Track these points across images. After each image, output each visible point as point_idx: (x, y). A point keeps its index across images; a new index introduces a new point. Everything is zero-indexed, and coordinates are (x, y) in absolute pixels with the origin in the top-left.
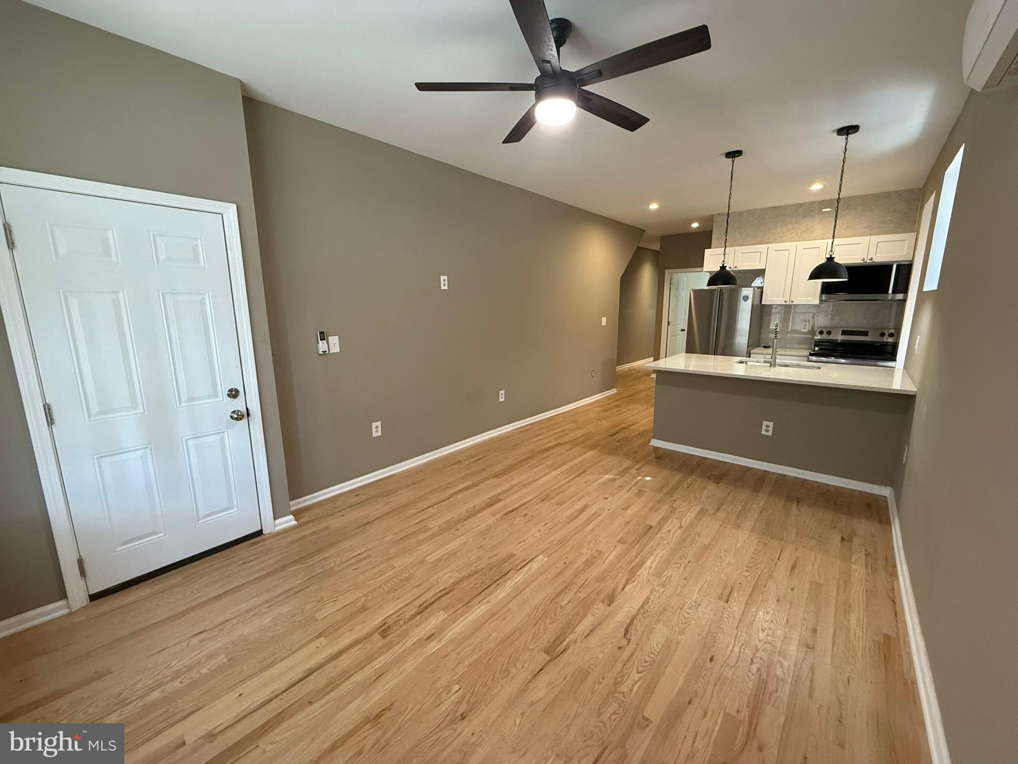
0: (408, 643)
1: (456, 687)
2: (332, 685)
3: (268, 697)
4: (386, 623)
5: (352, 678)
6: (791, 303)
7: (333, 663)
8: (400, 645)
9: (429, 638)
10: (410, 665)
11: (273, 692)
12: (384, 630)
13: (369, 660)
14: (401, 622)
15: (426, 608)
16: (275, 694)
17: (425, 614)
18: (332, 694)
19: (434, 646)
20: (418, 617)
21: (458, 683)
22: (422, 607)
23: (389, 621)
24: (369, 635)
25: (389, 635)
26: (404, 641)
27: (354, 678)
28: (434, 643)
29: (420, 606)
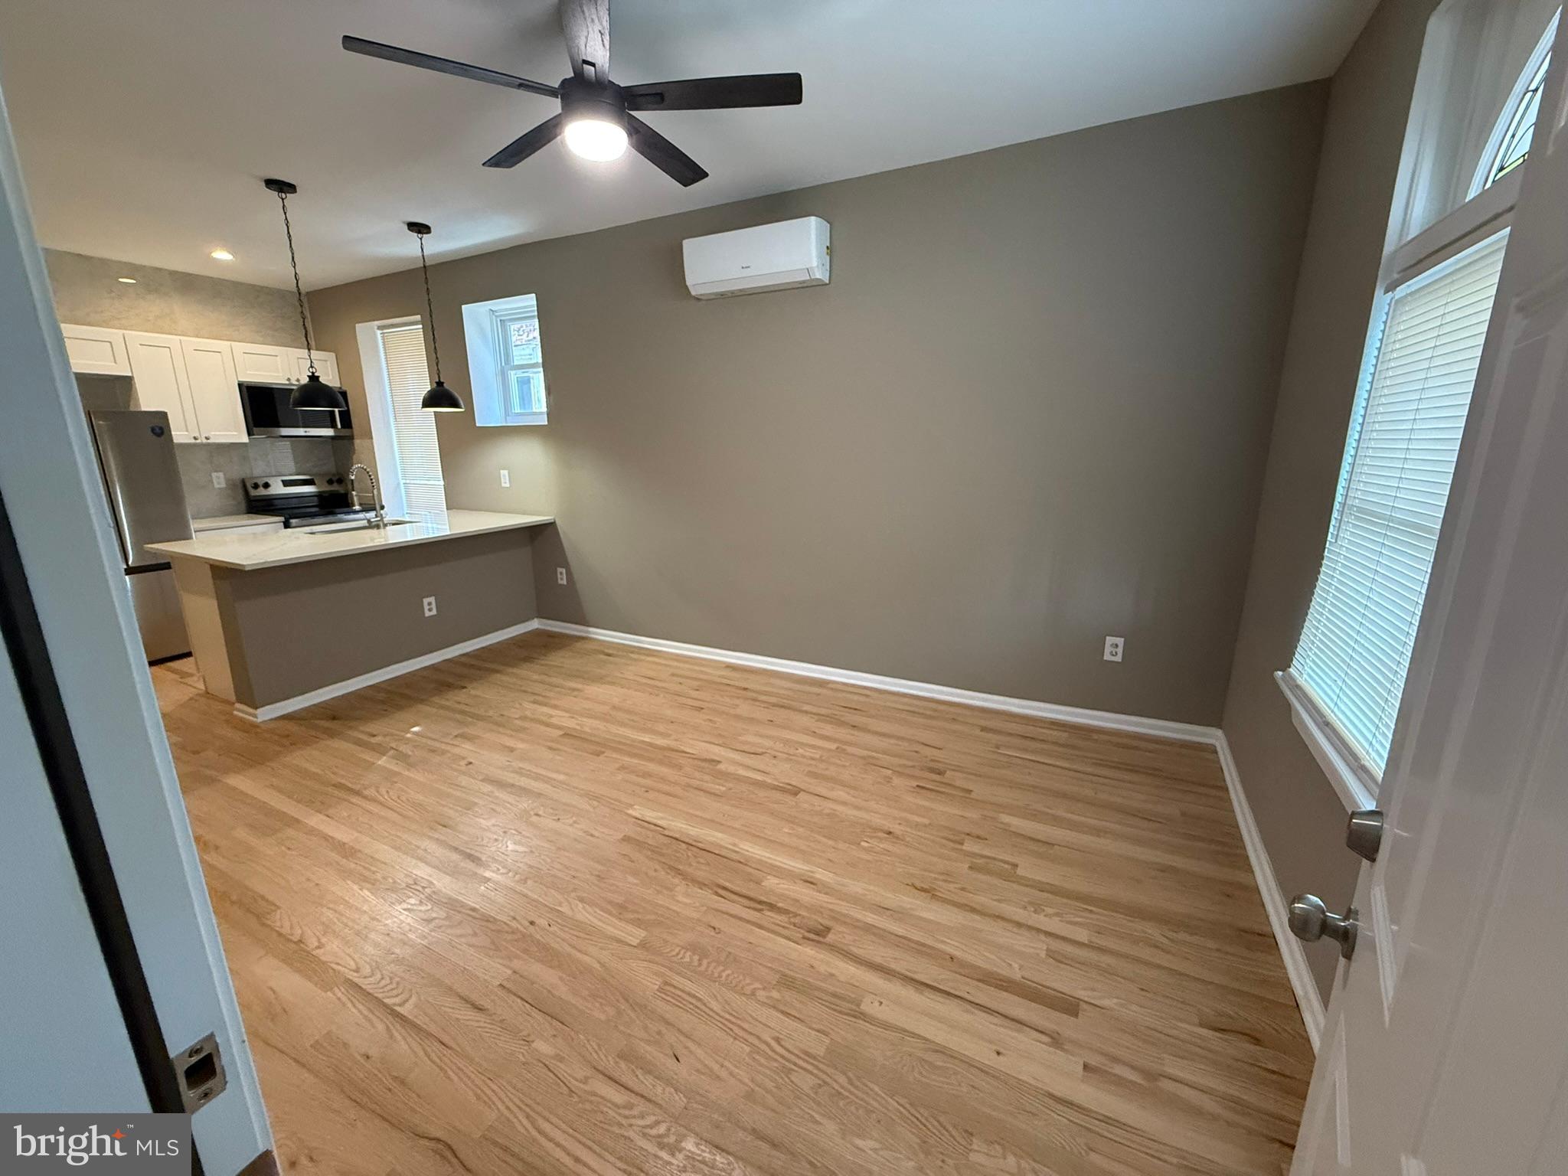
0: (826, 900)
1: (863, 844)
2: (922, 950)
3: (976, 1011)
4: (804, 938)
5: (900, 934)
6: (205, 441)
7: (893, 966)
8: (831, 906)
9: (812, 883)
10: (856, 887)
11: (967, 1011)
12: (817, 934)
13: (869, 929)
14: (797, 920)
15: (760, 902)
16: (969, 1007)
17: (772, 900)
18: (929, 942)
19: (821, 875)
20: (780, 905)
21: (859, 844)
22: (759, 907)
23: (797, 935)
24: (833, 948)
25: (821, 925)
26: (825, 905)
27: (901, 932)
28: (818, 876)
29: (759, 910)
